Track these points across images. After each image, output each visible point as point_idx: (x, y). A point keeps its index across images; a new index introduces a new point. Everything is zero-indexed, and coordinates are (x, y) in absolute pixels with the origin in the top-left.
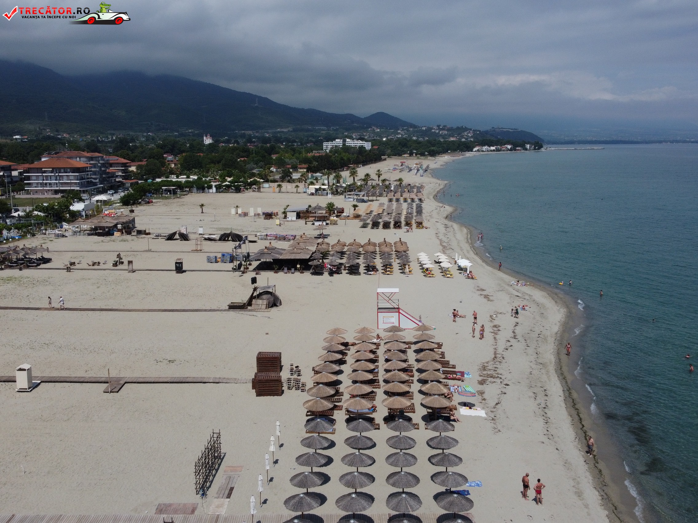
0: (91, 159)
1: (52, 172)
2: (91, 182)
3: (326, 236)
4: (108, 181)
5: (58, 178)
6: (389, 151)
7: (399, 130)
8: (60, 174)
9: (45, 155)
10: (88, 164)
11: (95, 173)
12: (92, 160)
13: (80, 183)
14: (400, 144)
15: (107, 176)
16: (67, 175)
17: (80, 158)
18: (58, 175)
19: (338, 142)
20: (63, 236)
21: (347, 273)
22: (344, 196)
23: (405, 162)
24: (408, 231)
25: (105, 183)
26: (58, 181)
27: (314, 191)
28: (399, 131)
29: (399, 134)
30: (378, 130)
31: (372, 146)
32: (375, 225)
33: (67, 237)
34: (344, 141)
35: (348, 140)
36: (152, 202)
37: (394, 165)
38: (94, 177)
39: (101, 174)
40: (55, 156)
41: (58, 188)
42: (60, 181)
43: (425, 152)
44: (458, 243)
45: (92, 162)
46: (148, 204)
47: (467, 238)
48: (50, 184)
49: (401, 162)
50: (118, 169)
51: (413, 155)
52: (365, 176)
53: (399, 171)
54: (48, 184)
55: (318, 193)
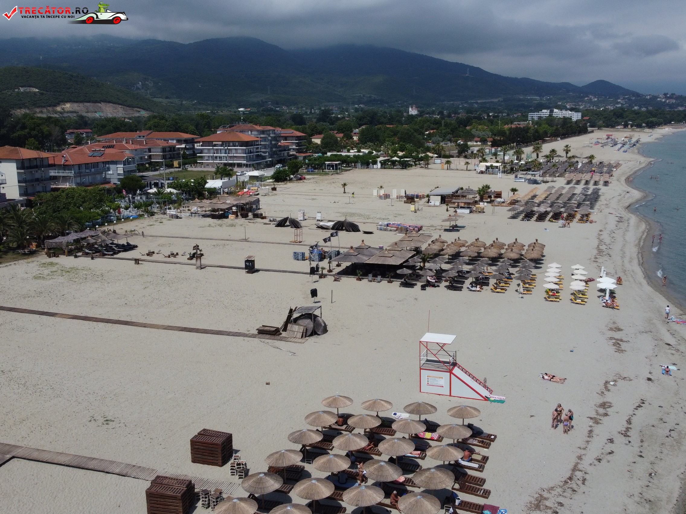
0: (263, 132)
1: (222, 145)
2: (261, 156)
3: (459, 229)
4: (278, 155)
5: (227, 152)
6: (601, 122)
7: (619, 99)
8: (229, 148)
9: (220, 128)
10: (258, 137)
11: (265, 147)
12: (263, 134)
13: (248, 157)
14: (615, 114)
15: (278, 149)
16: (235, 149)
17: (251, 132)
18: (227, 149)
19: (545, 113)
20: (177, 217)
21: (446, 287)
22: (514, 176)
23: (611, 135)
24: (564, 226)
25: (275, 156)
26: (226, 155)
27: (484, 169)
28: (619, 101)
29: (618, 103)
30: (596, 100)
31: (582, 116)
32: (528, 216)
33: (181, 218)
34: (552, 111)
35: (555, 110)
36: (305, 179)
37: (597, 139)
38: (264, 150)
39: (271, 148)
40: (229, 129)
41: (226, 162)
42: (229, 155)
43: (642, 124)
44: (624, 245)
45: (262, 136)
46: (299, 181)
47: (640, 239)
48: (220, 157)
49: (607, 135)
50: (292, 143)
51: (628, 127)
52: (551, 152)
53: (601, 145)
54: (218, 157)
55: (489, 171)
